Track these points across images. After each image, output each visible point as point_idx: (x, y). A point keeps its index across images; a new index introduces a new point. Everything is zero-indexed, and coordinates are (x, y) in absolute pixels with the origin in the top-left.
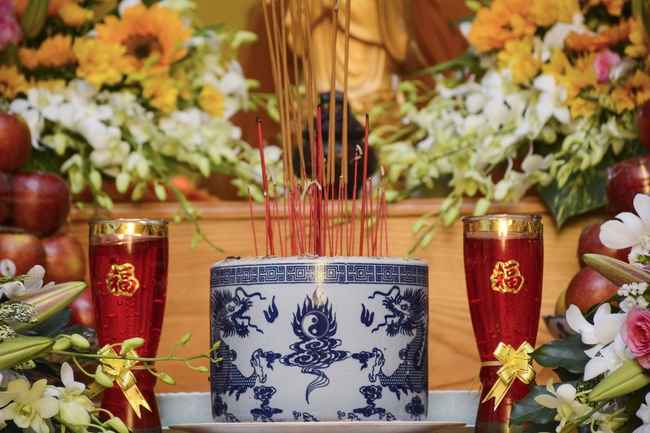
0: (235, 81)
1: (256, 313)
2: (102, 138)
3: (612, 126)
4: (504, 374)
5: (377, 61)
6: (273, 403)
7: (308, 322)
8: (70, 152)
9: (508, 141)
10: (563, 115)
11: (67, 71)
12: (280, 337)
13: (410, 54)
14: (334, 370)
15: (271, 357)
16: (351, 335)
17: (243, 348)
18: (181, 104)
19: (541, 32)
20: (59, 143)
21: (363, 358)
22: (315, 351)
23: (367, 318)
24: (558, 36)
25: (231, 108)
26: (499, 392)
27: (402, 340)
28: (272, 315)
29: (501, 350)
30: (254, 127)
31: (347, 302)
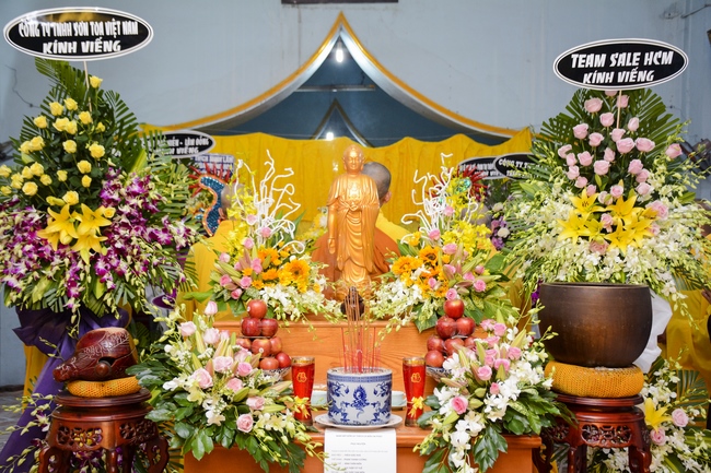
0: (323, 280)
1: (342, 390)
2: (286, 303)
3: (435, 303)
4: (415, 407)
5: (363, 272)
6: (347, 418)
7: (358, 394)
8: (277, 306)
9: (405, 306)
10: (420, 298)
11: (276, 281)
12: (350, 398)
13: (373, 270)
14: (366, 408)
15: (347, 404)
16: (371, 398)
17: (338, 401)
18: (308, 289)
19: (414, 271)
20: (273, 304)
21: (374, 404)
22: (360, 402)
23: (375, 393)
24: (418, 272)
25: (322, 289)
26: (413, 412)
27: (386, 397)
28: (347, 392)
29: (414, 399)
30: (329, 295)
31: (369, 388)
